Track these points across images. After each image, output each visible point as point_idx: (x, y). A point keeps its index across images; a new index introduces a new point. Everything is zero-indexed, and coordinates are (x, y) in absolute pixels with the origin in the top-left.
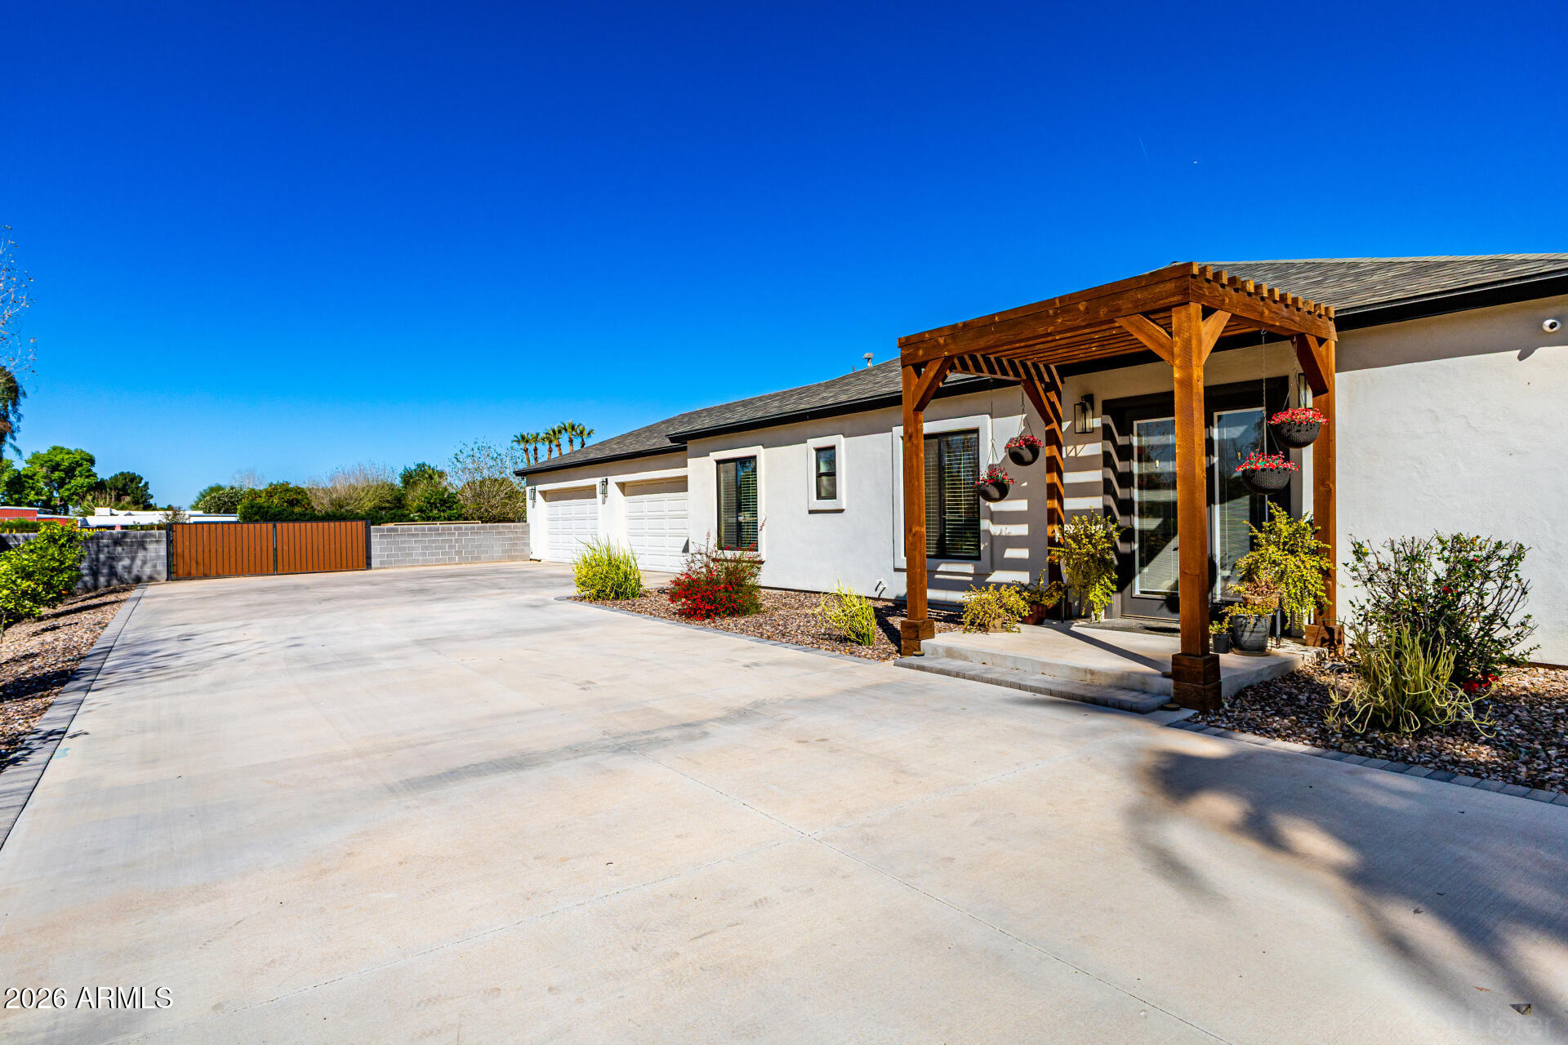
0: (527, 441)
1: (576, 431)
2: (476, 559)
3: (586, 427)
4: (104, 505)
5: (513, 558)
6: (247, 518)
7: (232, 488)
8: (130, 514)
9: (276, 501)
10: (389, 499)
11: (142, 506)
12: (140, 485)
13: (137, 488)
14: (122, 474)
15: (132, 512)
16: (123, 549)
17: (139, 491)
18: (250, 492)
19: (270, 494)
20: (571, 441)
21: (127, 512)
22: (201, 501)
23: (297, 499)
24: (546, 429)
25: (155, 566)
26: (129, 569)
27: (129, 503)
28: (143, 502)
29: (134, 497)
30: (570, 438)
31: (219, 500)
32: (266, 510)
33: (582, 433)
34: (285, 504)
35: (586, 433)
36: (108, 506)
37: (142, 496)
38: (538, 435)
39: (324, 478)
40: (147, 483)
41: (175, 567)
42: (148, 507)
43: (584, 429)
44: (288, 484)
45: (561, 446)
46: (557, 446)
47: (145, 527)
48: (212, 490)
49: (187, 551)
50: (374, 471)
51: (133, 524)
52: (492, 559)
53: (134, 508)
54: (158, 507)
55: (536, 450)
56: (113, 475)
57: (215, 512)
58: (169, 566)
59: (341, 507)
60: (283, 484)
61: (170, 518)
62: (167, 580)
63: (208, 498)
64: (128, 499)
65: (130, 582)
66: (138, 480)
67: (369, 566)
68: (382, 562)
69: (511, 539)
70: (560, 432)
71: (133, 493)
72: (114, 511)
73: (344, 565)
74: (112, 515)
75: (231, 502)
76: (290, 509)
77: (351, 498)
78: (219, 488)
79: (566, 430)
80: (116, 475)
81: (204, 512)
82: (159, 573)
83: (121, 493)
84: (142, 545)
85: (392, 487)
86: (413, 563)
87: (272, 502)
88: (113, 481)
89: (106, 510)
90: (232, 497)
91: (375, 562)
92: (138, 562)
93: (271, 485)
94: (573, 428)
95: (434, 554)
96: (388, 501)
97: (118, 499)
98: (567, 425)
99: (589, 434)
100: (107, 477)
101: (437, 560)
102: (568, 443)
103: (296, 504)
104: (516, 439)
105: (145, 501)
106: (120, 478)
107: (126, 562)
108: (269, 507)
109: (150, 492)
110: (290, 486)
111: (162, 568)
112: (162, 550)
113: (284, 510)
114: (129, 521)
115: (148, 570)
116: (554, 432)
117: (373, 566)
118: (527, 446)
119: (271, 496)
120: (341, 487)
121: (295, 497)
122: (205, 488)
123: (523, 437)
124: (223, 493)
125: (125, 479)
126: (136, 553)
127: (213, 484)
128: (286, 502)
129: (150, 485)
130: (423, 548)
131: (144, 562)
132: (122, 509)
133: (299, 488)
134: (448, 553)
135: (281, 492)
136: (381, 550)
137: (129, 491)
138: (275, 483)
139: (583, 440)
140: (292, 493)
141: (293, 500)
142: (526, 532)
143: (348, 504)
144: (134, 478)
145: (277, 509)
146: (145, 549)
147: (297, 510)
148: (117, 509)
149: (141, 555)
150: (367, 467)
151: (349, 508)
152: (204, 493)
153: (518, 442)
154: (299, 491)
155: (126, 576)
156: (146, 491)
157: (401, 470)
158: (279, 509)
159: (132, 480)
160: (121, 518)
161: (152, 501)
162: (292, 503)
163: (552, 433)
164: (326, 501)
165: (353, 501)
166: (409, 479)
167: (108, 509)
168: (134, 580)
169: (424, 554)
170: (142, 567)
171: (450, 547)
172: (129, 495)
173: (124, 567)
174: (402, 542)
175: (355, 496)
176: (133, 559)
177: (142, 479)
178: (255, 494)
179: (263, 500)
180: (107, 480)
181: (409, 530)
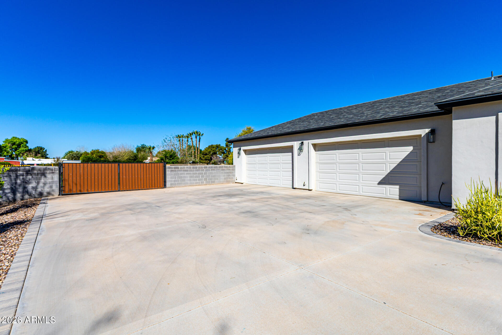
0: (180, 137)
1: (198, 134)
2: (213, 182)
3: (201, 133)
4: (31, 157)
5: (228, 182)
6: (84, 162)
7: (77, 152)
8: (40, 160)
9: (94, 156)
10: (132, 156)
11: (44, 158)
12: (44, 151)
13: (43, 152)
14: (38, 147)
15: (41, 159)
16: (32, 177)
17: (43, 153)
18: (85, 153)
19: (92, 153)
20: (196, 137)
21: (39, 159)
22: (66, 156)
23: (102, 155)
24: (187, 133)
25: (51, 187)
26: (35, 188)
27: (40, 157)
28: (45, 156)
29: (42, 155)
30: (196, 136)
31: (72, 155)
32: (91, 159)
33: (200, 134)
34: (98, 157)
35: (201, 134)
36: (32, 157)
37: (44, 155)
38: (183, 135)
39: (111, 149)
40: (46, 150)
41: (64, 188)
42: (47, 158)
43: (200, 133)
44: (99, 150)
45: (193, 139)
46: (191, 139)
47: (46, 165)
48: (70, 152)
49: (71, 178)
50: (127, 146)
51: (41, 163)
52: (220, 183)
53: (41, 158)
54: (50, 158)
55: (182, 140)
56: (34, 147)
57: (71, 160)
58: (60, 187)
59: (116, 159)
60: (97, 150)
61: (56, 161)
62: (59, 195)
63: (68, 155)
64: (39, 155)
65: (37, 196)
66: (43, 149)
67: (165, 186)
68: (171, 184)
69: (228, 173)
70: (192, 134)
71: (41, 153)
72: (34, 159)
73: (153, 186)
74: (33, 160)
75: (77, 156)
76: (100, 159)
77: (120, 156)
78: (72, 152)
79: (195, 133)
80: (36, 147)
81: (68, 160)
82: (53, 191)
83: (37, 153)
84: (44, 174)
85: (133, 152)
86: (186, 185)
87: (93, 156)
88: (35, 149)
89: (31, 158)
90: (77, 155)
91: (168, 184)
92: (41, 185)
93: (92, 150)
94: (197, 133)
95: (194, 180)
96: (132, 157)
97: (36, 155)
98: (195, 132)
99: (202, 135)
100: (32, 148)
101: (196, 183)
102: (195, 138)
103: (102, 157)
104: (176, 136)
105: (46, 156)
106: (37, 148)
107: (34, 184)
108: (92, 158)
109: (47, 153)
110: (99, 151)
111: (56, 188)
112: (56, 177)
113: (98, 159)
114: (39, 162)
115: (47, 189)
116: (190, 134)
117: (167, 186)
118: (180, 139)
119: (93, 154)
120: (116, 152)
121: (101, 154)
122: (67, 151)
123: (178, 136)
124: (74, 153)
125: (39, 149)
126: (40, 179)
127: (70, 150)
128: (98, 156)
129: (47, 151)
130: (191, 177)
131: (45, 184)
132: (37, 158)
133: (103, 152)
134: (201, 180)
135: (96, 153)
136: (171, 178)
137: (40, 153)
138: (94, 149)
139: (200, 137)
140: (100, 153)
141: (101, 156)
142: (234, 170)
143: (119, 158)
144: (42, 148)
145: (95, 159)
146: (45, 177)
147: (102, 159)
148: (35, 158)
149: (43, 180)
150: (125, 145)
151: (119, 159)
152: (67, 153)
153: (177, 137)
154: (103, 153)
155: (34, 192)
156: (46, 153)
157: (136, 147)
158: (96, 159)
159: (41, 149)
160: (37, 161)
161: (48, 156)
162: (100, 157)
163: (189, 134)
164: (111, 156)
165: (120, 157)
166: (139, 150)
167: (32, 158)
168: (38, 195)
169: (191, 180)
170: (43, 187)
171: (202, 177)
172: (40, 154)
173: (33, 188)
174: (181, 174)
175: (121, 155)
176: (38, 183)
177: (44, 149)
178: (86, 153)
179: (90, 155)
180: (32, 149)
181: (184, 168)
